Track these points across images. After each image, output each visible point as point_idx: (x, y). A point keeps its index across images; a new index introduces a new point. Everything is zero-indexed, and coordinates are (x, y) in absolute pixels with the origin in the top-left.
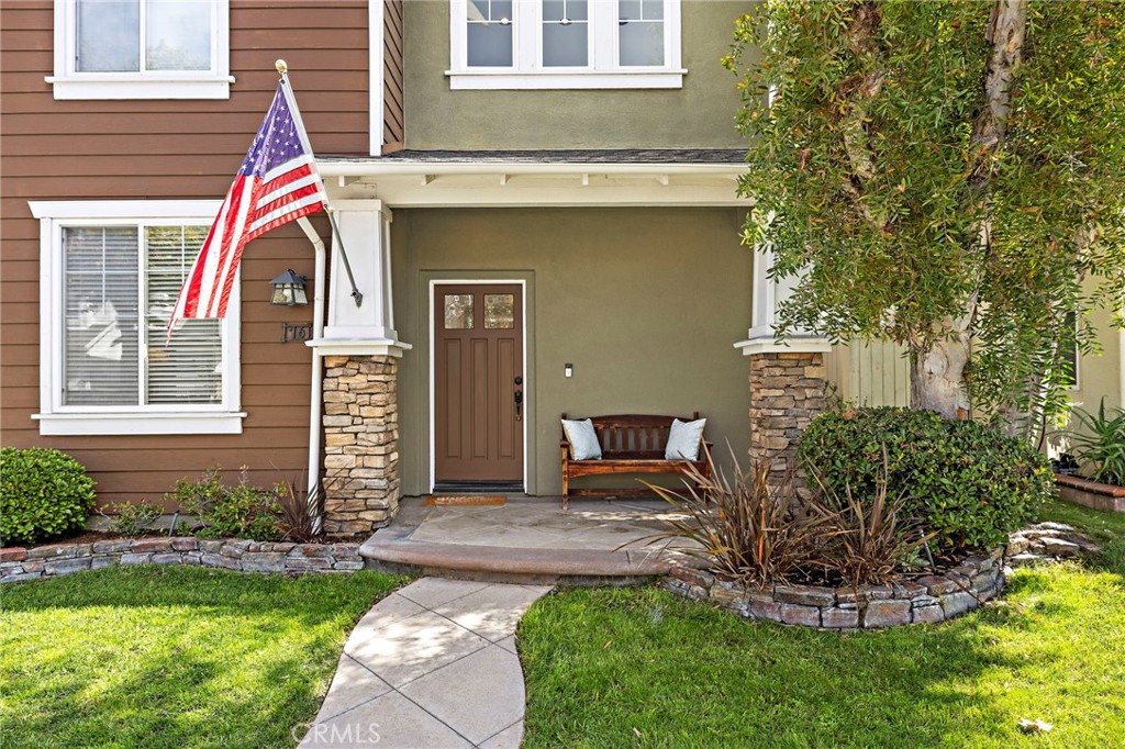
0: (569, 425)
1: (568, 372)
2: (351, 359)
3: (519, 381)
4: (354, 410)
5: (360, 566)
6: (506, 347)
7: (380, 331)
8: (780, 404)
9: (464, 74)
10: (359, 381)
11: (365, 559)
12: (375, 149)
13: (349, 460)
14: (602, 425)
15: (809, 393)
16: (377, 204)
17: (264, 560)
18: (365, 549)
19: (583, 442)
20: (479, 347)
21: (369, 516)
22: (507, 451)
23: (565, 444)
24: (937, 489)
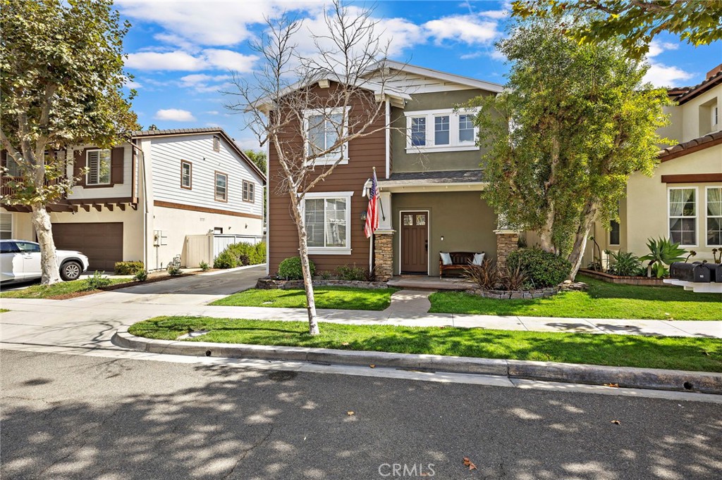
0: (442, 255)
1: (442, 239)
2: (382, 235)
3: (427, 241)
4: (383, 248)
5: (387, 287)
6: (422, 231)
7: (390, 228)
8: (504, 248)
9: (411, 149)
10: (384, 241)
11: (388, 286)
12: (387, 177)
13: (381, 262)
14: (453, 255)
15: (513, 245)
16: (389, 193)
17: (363, 284)
18: (388, 283)
19: (446, 259)
20: (414, 231)
21: (387, 277)
22: (422, 262)
23: (441, 260)
24: (535, 269)
